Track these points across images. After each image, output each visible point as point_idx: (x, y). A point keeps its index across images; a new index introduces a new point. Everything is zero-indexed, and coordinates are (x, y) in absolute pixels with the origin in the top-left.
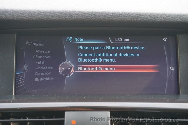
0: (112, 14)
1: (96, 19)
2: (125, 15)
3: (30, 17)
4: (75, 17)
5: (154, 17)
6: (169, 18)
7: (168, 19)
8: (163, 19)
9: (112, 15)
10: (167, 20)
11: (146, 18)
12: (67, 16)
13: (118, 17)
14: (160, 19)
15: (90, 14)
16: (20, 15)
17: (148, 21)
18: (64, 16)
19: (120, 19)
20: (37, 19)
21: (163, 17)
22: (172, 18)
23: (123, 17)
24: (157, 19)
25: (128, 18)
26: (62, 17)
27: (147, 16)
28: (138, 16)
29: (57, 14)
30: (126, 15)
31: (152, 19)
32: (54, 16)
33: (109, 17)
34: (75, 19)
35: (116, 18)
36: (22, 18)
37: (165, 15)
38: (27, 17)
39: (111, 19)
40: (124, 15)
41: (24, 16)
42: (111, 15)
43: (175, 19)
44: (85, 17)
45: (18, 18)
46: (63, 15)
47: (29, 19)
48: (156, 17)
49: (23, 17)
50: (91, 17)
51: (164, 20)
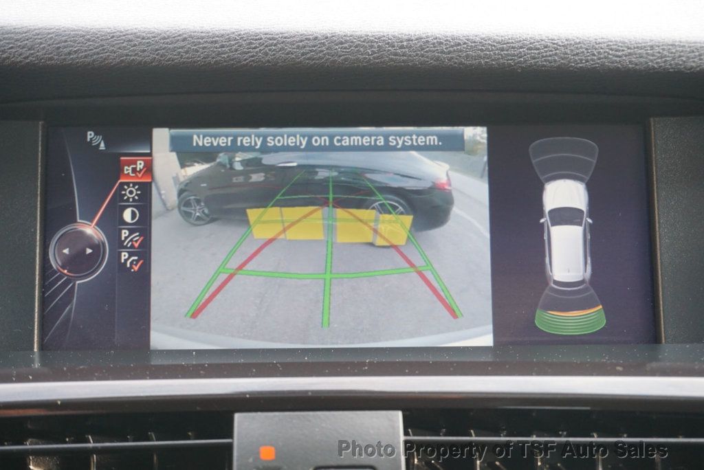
0: (405, 43)
1: (346, 60)
2: (456, 45)
3: (98, 54)
4: (266, 54)
5: (566, 54)
6: (620, 57)
7: (618, 59)
8: (599, 59)
9: (407, 47)
10: (613, 63)
11: (534, 58)
12: (236, 50)
13: (429, 54)
14: (587, 61)
15: (323, 44)
16: (59, 48)
17: (544, 66)
18: (227, 49)
19: (438, 59)
20: (122, 61)
21: (599, 53)
22: (630, 54)
23: (450, 52)
24: (576, 61)
25: (467, 56)
26: (219, 54)
27: (538, 49)
28: (502, 50)
29: (200, 43)
30: (459, 44)
31: (555, 61)
32: (187, 52)
33: (396, 54)
34: (268, 61)
35: (422, 56)
36: (65, 59)
37: (602, 46)
38: (86, 57)
39: (404, 61)
40: (452, 46)
41: (76, 52)
42: (402, 47)
43: (641, 60)
44: (303, 54)
45: (51, 59)
46: (222, 46)
47: (94, 61)
48: (572, 51)
49: (69, 54)
50: (328, 54)
51: (603, 65)
